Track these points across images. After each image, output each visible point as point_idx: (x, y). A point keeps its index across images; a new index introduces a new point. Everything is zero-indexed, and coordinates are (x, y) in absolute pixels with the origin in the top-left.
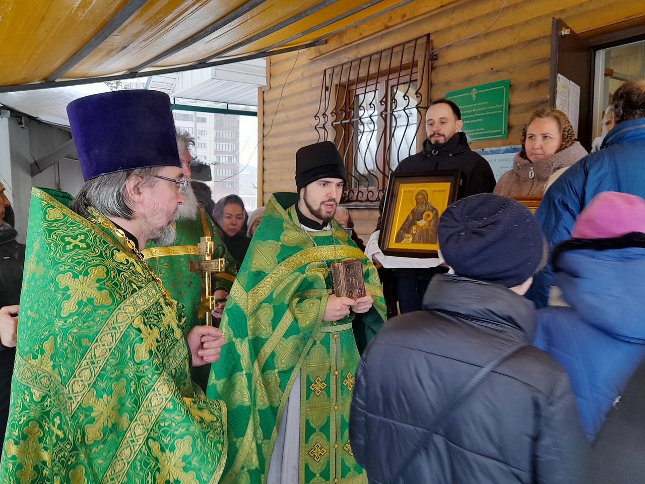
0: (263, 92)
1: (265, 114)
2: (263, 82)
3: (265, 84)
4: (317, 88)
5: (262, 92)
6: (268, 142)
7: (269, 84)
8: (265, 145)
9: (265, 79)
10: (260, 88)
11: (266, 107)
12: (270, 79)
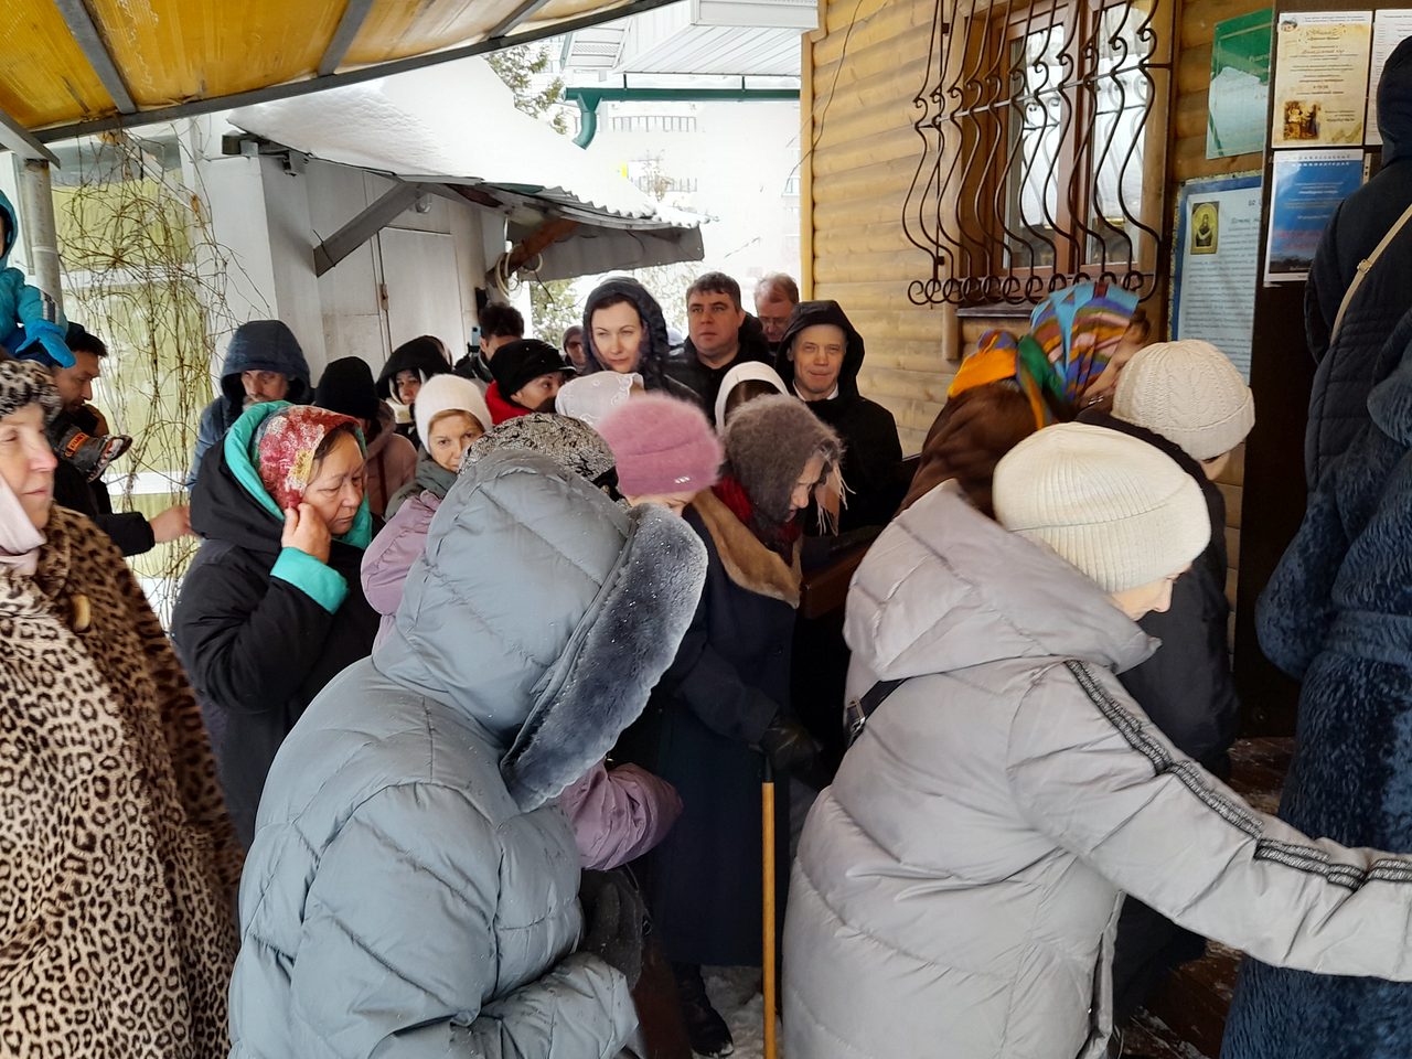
0: (813, 44)
1: (817, 97)
2: (812, 21)
3: (817, 26)
4: (922, 28)
5: (811, 45)
6: (824, 164)
7: (824, 27)
8: (817, 171)
9: (816, 12)
10: (806, 36)
11: (819, 80)
12: (827, 13)
